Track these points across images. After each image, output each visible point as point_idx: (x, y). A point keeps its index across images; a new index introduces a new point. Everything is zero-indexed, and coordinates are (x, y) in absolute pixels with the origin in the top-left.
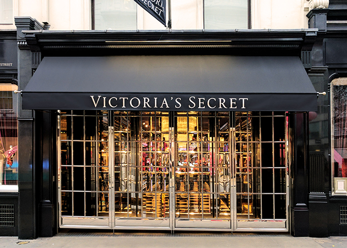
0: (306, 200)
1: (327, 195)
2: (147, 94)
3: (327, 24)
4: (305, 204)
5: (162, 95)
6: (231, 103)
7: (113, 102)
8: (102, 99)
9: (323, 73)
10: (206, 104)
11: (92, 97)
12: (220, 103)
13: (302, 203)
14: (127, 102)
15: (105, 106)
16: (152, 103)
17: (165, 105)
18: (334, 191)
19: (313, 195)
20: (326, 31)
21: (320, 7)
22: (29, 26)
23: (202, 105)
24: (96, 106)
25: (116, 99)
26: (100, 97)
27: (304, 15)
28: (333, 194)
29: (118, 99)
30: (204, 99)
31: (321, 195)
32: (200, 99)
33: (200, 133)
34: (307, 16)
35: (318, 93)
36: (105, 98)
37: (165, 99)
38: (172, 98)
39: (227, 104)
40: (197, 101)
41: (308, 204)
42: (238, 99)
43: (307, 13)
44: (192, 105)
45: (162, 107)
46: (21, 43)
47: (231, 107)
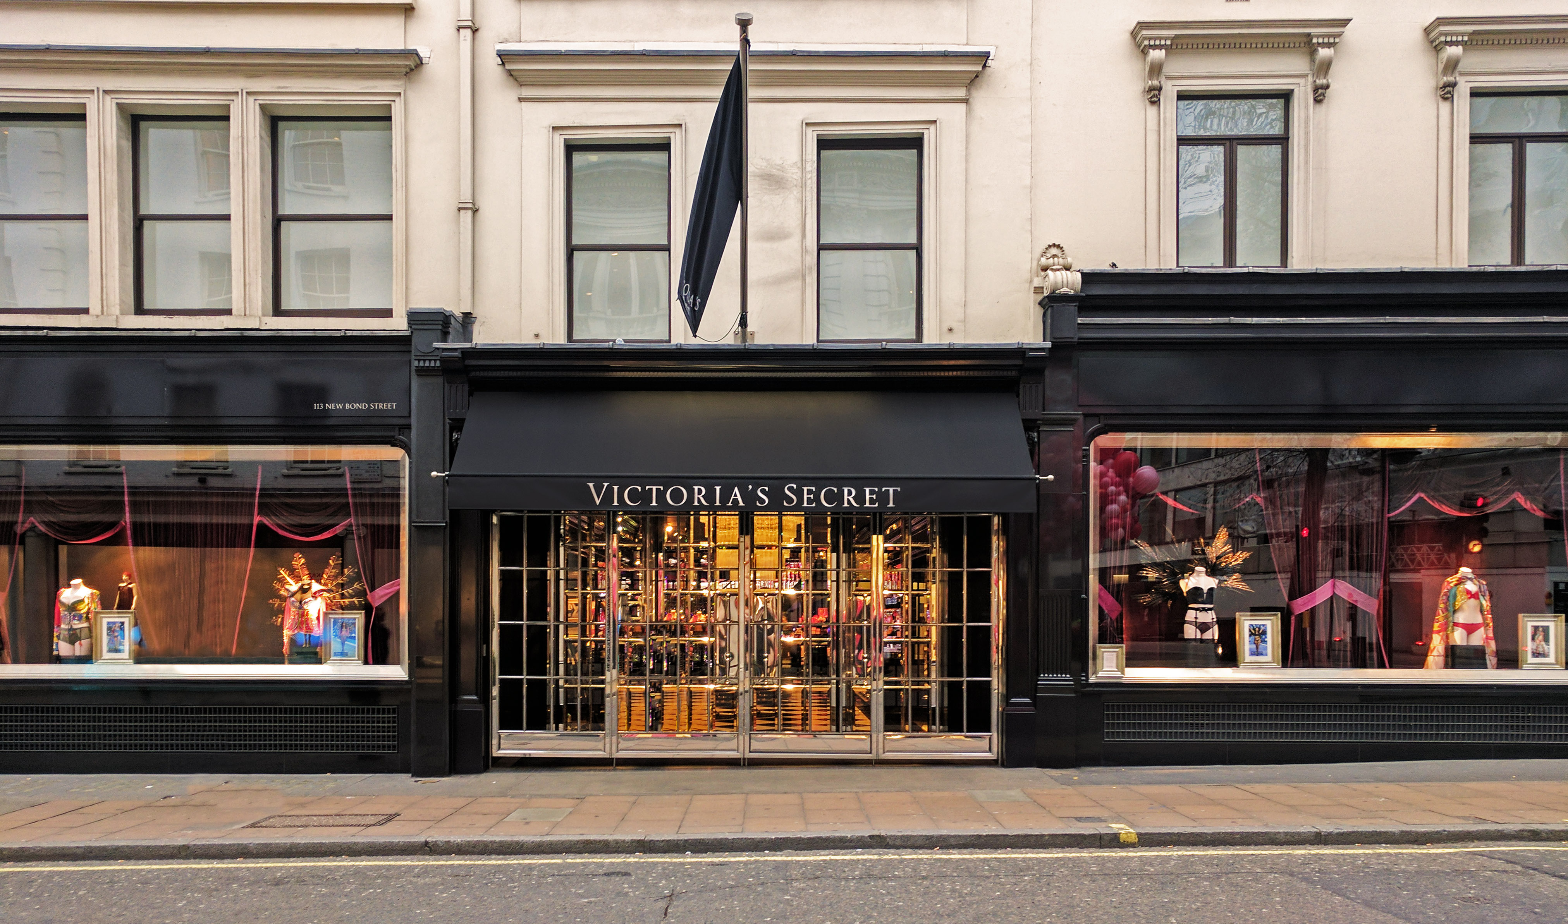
0: (1032, 690)
1: (1077, 681)
2: (701, 481)
3: (1079, 324)
4: (1027, 700)
5: (731, 481)
6: (868, 497)
7: (633, 496)
8: (610, 490)
9: (1072, 424)
10: (817, 499)
11: (591, 485)
12: (846, 497)
13: (1024, 697)
14: (661, 495)
15: (616, 504)
16: (710, 496)
17: (736, 501)
18: (1095, 672)
19: (1046, 679)
20: (1076, 340)
21: (1064, 290)
22: (440, 327)
23: (810, 501)
24: (598, 502)
25: (639, 488)
26: (606, 485)
27: (1035, 301)
28: (1092, 679)
29: (643, 488)
30: (814, 489)
31: (1064, 679)
32: (805, 489)
33: (808, 548)
34: (1040, 304)
35: (1037, 476)
36: (616, 488)
37: (736, 490)
38: (750, 487)
39: (860, 498)
40: (799, 493)
41: (1034, 698)
42: (880, 490)
43: (1040, 297)
44: (790, 500)
45: (730, 504)
46: (422, 364)
47: (867, 505)
